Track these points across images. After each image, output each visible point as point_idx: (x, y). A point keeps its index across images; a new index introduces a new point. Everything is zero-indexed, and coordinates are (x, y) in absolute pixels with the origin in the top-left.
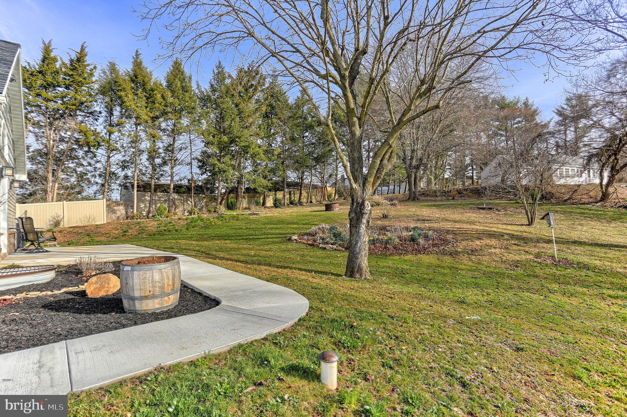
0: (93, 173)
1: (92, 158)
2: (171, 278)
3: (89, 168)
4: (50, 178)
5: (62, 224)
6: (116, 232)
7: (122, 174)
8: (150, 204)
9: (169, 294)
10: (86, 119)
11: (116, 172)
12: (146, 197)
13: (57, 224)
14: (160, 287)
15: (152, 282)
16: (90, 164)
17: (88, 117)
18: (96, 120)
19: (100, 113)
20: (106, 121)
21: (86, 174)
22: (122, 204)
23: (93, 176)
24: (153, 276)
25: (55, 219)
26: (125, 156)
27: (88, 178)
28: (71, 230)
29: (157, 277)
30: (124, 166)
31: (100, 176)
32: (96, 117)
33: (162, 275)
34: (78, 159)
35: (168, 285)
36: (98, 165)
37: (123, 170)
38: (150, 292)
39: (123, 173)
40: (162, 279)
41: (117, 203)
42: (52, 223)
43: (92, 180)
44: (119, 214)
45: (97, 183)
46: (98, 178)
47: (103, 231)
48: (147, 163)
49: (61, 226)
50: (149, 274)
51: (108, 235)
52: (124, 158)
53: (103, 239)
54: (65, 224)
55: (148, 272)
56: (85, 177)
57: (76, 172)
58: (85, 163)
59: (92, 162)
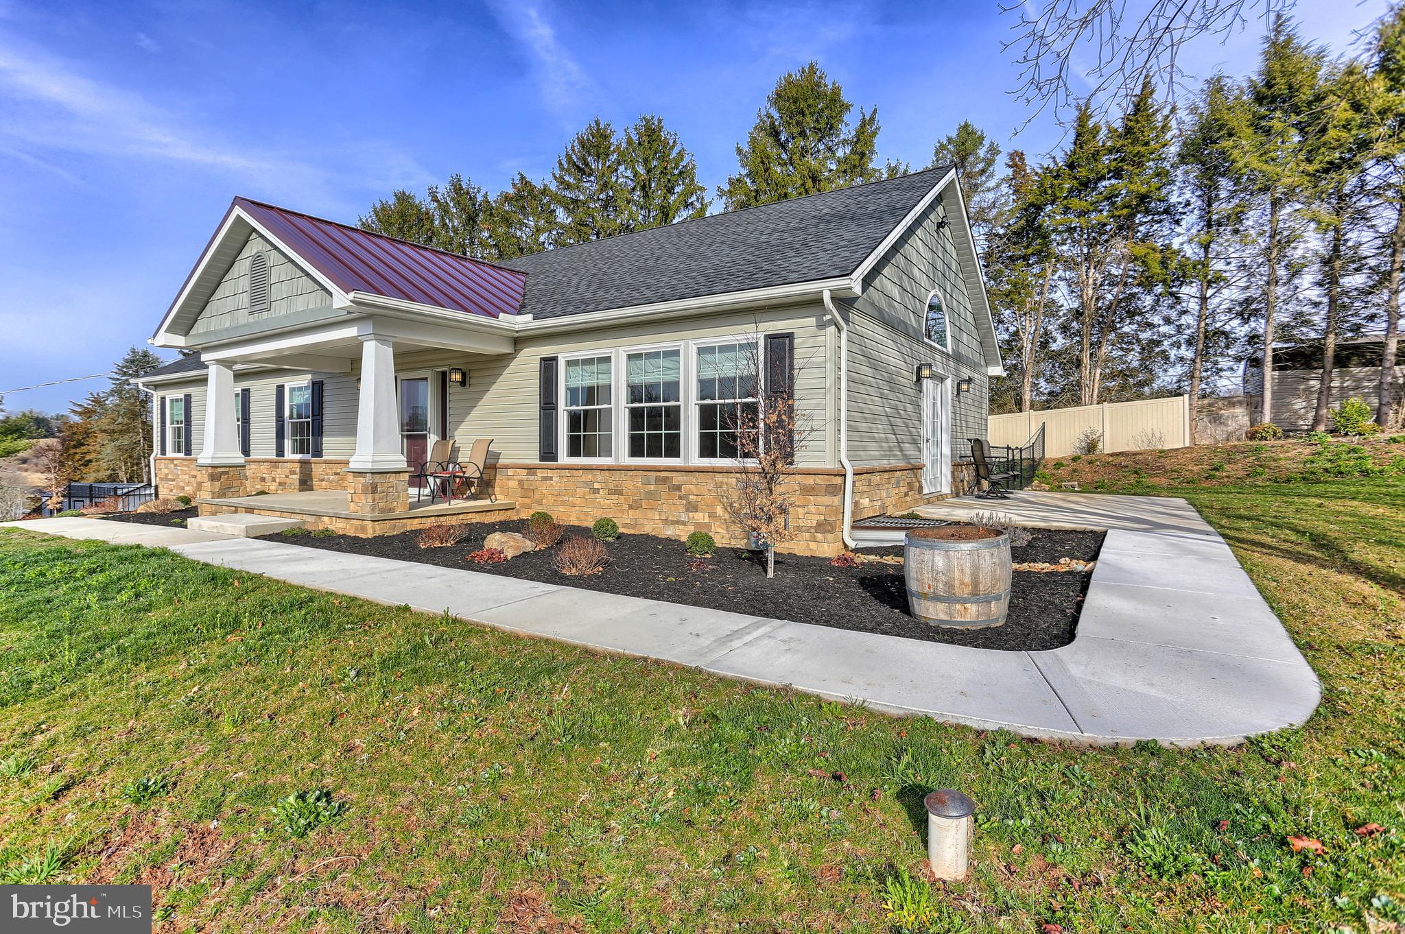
0: (1175, 339)
1: (1171, 307)
2: (968, 571)
3: (1165, 329)
4: (1086, 359)
5: (1100, 445)
6: (1195, 469)
7: (1240, 330)
8: (1319, 399)
9: (963, 601)
10: (1155, 227)
11: (1227, 328)
12: (1312, 383)
13: (1091, 447)
14: (946, 583)
15: (933, 570)
16: (1168, 321)
17: (1160, 221)
18: (1178, 222)
19: (1188, 204)
20: (1201, 217)
21: (1159, 343)
22: (1240, 403)
23: (1172, 345)
24: (933, 561)
25: (1087, 437)
26: (1247, 288)
27: (1164, 351)
28: (1111, 459)
29: (940, 562)
30: (1246, 311)
31: (1189, 343)
32: (1177, 217)
33: (949, 561)
34: (1141, 314)
35: (962, 583)
36: (1185, 320)
37: (1246, 321)
38: (929, 588)
39: (1246, 329)
40: (949, 569)
41: (1231, 402)
42: (1084, 444)
43: (1173, 353)
44: (1232, 426)
45: (1182, 359)
46: (1183, 347)
47: (1168, 463)
48: (1315, 294)
49: (1098, 452)
50: (928, 555)
51: (1175, 475)
52: (1248, 294)
53: (1163, 481)
54: (1107, 447)
55: (927, 552)
56: (1157, 350)
57: (1138, 341)
58: (1156, 320)
59: (1173, 314)
